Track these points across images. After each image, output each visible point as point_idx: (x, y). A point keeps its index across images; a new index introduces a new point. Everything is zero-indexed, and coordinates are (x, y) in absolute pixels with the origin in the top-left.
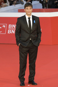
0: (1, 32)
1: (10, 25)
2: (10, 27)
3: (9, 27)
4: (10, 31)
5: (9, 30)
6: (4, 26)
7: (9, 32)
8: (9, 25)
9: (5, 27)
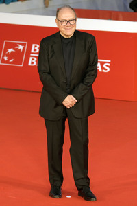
0: (12, 60)
1: (36, 46)
2: (35, 50)
3: (32, 51)
4: (33, 59)
5: (31, 58)
6: (21, 47)
7: (32, 63)
8: (34, 45)
9: (24, 49)
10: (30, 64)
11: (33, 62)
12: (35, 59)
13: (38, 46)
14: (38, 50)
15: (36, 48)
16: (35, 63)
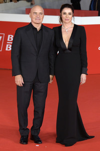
4: (9, 46)
10: (7, 49)
11: (9, 48)
12: (11, 46)
13: (12, 36)
14: (12, 39)
15: (11, 38)
16: (10, 49)
